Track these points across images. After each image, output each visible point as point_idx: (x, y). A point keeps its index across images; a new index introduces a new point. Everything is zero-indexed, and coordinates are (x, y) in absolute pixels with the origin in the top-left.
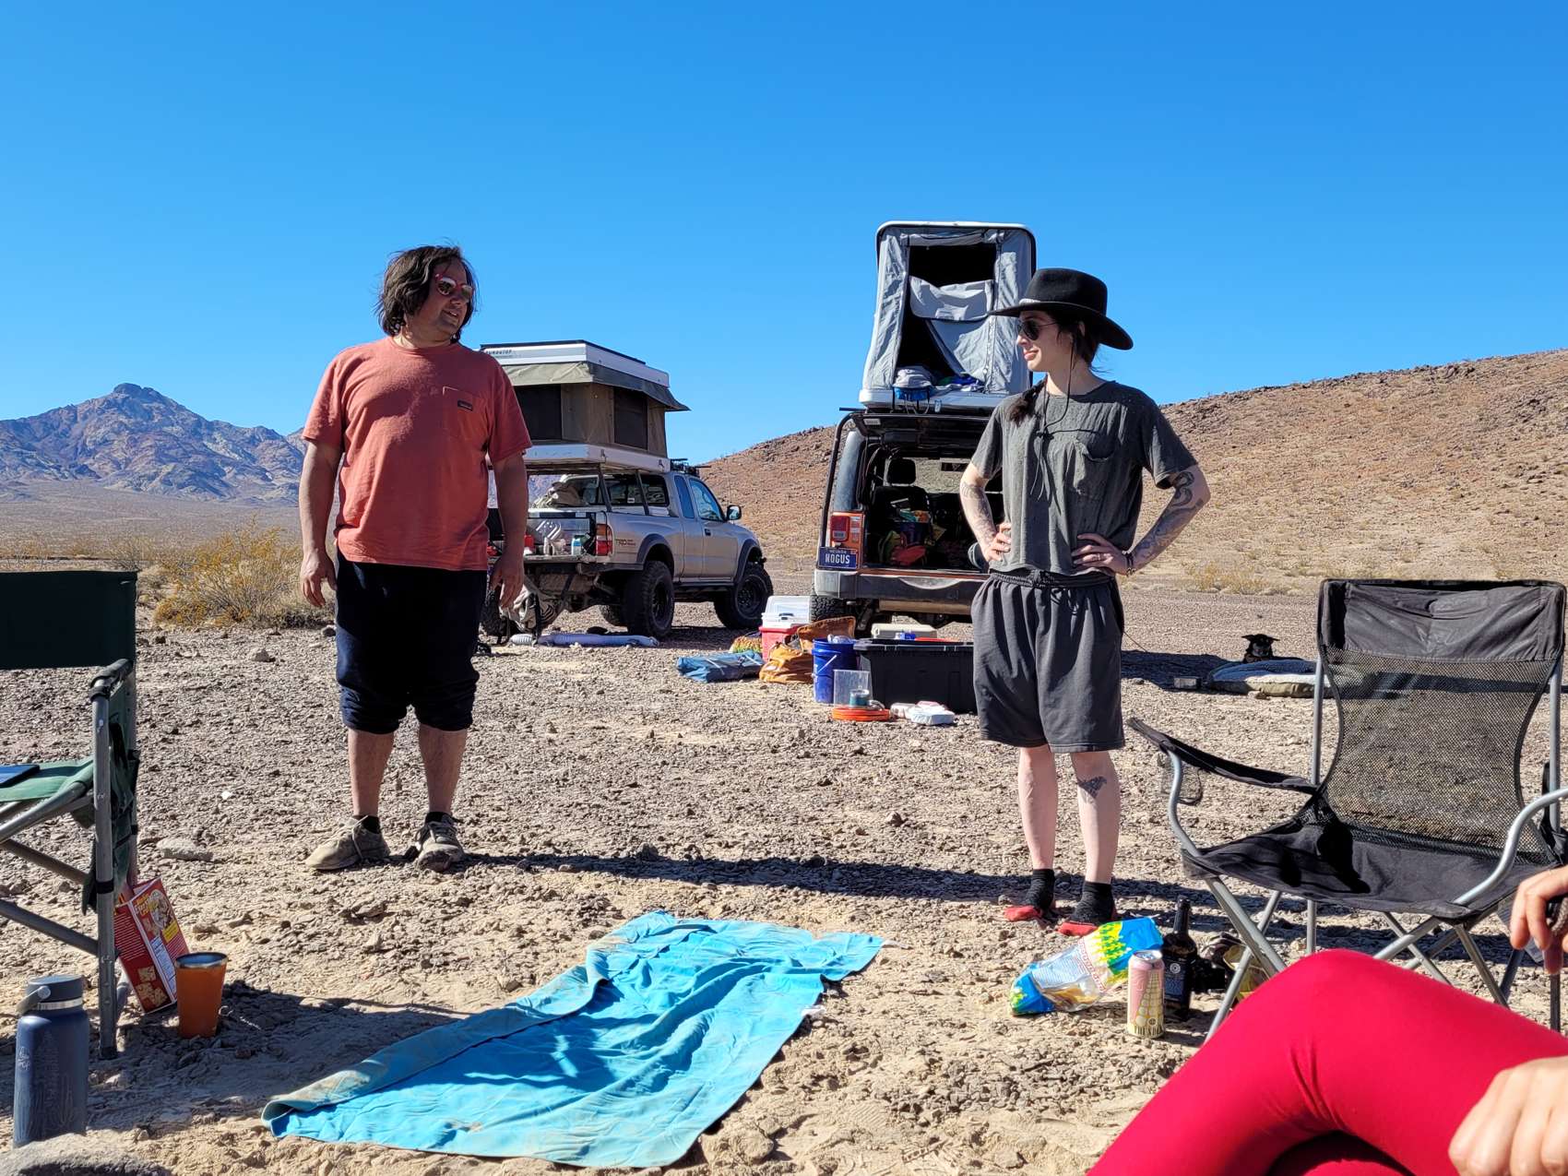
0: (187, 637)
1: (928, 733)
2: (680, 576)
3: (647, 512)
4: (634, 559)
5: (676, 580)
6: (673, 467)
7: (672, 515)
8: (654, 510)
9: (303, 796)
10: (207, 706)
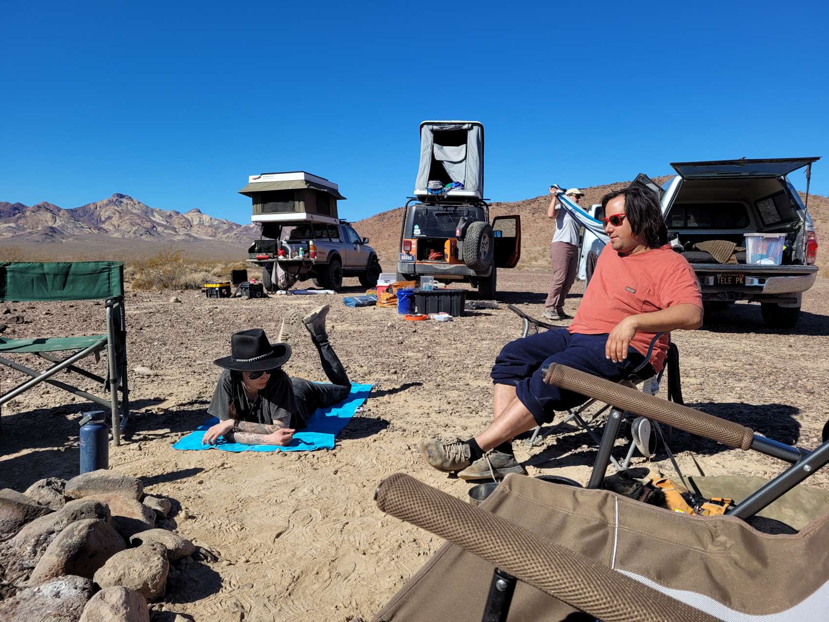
0: (146, 294)
1: (442, 324)
2: (344, 266)
3: (331, 241)
4: (325, 260)
5: (343, 268)
6: (341, 223)
7: (340, 242)
8: (334, 240)
9: (192, 352)
10: (154, 319)
